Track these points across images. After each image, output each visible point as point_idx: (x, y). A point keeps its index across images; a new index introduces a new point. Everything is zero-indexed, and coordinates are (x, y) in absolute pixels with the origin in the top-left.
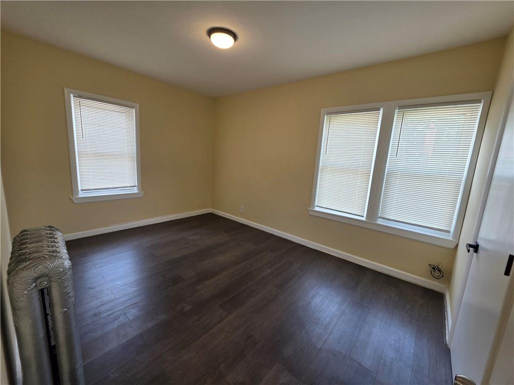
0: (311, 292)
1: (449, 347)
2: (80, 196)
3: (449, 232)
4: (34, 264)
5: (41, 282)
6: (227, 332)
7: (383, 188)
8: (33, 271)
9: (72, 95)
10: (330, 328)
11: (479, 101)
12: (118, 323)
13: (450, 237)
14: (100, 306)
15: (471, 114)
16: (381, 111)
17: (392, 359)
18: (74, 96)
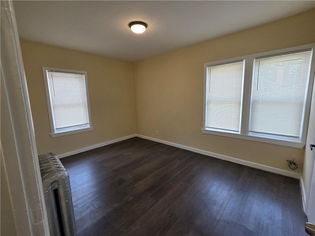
0: (208, 184)
1: (306, 214)
2: (56, 133)
3: (298, 137)
4: (50, 175)
5: (54, 186)
6: (158, 212)
7: (251, 112)
8: (50, 179)
9: (47, 71)
10: (224, 206)
11: (310, 50)
12: (89, 210)
13: (299, 141)
14: (77, 201)
15: (305, 59)
16: (244, 62)
17: (267, 224)
18: (48, 71)
